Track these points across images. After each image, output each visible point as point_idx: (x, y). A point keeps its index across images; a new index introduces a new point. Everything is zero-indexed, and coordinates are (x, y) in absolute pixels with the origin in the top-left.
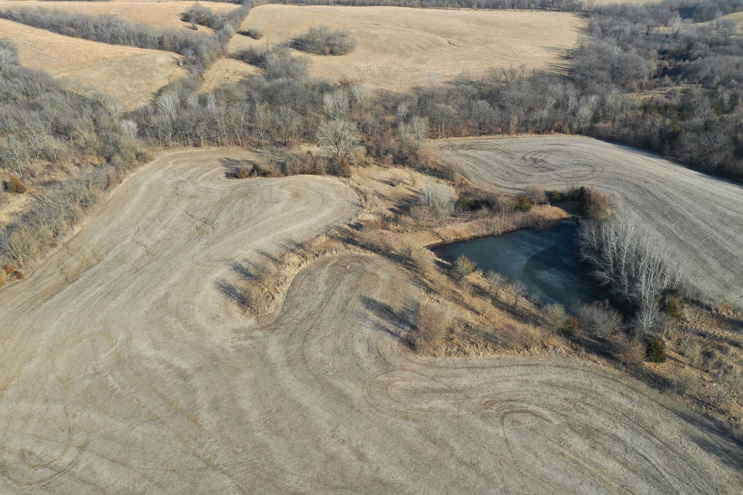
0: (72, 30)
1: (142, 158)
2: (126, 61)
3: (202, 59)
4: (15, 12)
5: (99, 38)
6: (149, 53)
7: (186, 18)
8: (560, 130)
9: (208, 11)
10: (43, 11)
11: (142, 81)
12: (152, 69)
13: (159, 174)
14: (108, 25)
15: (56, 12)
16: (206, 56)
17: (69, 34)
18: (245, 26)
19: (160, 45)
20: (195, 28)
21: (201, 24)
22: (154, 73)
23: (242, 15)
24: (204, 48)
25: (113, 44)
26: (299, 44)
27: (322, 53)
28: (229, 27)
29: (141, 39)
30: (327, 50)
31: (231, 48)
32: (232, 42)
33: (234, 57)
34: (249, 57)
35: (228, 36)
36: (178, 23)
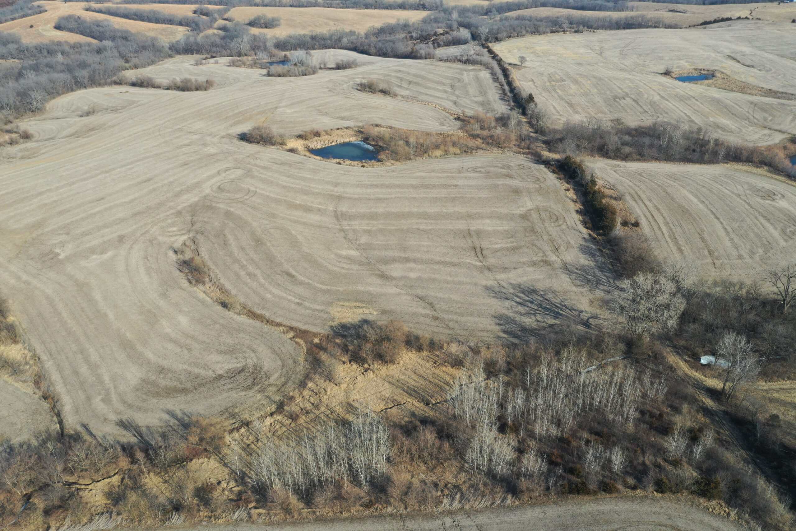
0: (135, 17)
1: (171, 56)
2: (163, 30)
3: (199, 28)
4: (103, 10)
5: (149, 20)
6: (174, 27)
7: (195, 12)
8: (334, 48)
9: (207, 9)
10: (118, 8)
11: (171, 36)
12: (175, 33)
13: (177, 60)
14: (154, 15)
16: (201, 26)
17: (134, 19)
18: (226, 16)
19: (180, 24)
20: (199, 17)
21: (203, 15)
22: (177, 34)
23: (226, 11)
24: (200, 23)
25: (157, 23)
26: (252, 24)
27: (261, 27)
28: (216, 16)
29: (170, 21)
30: (264, 26)
31: (216, 25)
32: (217, 23)
33: (216, 29)
34: (224, 29)
35: (216, 20)
36: (191, 14)
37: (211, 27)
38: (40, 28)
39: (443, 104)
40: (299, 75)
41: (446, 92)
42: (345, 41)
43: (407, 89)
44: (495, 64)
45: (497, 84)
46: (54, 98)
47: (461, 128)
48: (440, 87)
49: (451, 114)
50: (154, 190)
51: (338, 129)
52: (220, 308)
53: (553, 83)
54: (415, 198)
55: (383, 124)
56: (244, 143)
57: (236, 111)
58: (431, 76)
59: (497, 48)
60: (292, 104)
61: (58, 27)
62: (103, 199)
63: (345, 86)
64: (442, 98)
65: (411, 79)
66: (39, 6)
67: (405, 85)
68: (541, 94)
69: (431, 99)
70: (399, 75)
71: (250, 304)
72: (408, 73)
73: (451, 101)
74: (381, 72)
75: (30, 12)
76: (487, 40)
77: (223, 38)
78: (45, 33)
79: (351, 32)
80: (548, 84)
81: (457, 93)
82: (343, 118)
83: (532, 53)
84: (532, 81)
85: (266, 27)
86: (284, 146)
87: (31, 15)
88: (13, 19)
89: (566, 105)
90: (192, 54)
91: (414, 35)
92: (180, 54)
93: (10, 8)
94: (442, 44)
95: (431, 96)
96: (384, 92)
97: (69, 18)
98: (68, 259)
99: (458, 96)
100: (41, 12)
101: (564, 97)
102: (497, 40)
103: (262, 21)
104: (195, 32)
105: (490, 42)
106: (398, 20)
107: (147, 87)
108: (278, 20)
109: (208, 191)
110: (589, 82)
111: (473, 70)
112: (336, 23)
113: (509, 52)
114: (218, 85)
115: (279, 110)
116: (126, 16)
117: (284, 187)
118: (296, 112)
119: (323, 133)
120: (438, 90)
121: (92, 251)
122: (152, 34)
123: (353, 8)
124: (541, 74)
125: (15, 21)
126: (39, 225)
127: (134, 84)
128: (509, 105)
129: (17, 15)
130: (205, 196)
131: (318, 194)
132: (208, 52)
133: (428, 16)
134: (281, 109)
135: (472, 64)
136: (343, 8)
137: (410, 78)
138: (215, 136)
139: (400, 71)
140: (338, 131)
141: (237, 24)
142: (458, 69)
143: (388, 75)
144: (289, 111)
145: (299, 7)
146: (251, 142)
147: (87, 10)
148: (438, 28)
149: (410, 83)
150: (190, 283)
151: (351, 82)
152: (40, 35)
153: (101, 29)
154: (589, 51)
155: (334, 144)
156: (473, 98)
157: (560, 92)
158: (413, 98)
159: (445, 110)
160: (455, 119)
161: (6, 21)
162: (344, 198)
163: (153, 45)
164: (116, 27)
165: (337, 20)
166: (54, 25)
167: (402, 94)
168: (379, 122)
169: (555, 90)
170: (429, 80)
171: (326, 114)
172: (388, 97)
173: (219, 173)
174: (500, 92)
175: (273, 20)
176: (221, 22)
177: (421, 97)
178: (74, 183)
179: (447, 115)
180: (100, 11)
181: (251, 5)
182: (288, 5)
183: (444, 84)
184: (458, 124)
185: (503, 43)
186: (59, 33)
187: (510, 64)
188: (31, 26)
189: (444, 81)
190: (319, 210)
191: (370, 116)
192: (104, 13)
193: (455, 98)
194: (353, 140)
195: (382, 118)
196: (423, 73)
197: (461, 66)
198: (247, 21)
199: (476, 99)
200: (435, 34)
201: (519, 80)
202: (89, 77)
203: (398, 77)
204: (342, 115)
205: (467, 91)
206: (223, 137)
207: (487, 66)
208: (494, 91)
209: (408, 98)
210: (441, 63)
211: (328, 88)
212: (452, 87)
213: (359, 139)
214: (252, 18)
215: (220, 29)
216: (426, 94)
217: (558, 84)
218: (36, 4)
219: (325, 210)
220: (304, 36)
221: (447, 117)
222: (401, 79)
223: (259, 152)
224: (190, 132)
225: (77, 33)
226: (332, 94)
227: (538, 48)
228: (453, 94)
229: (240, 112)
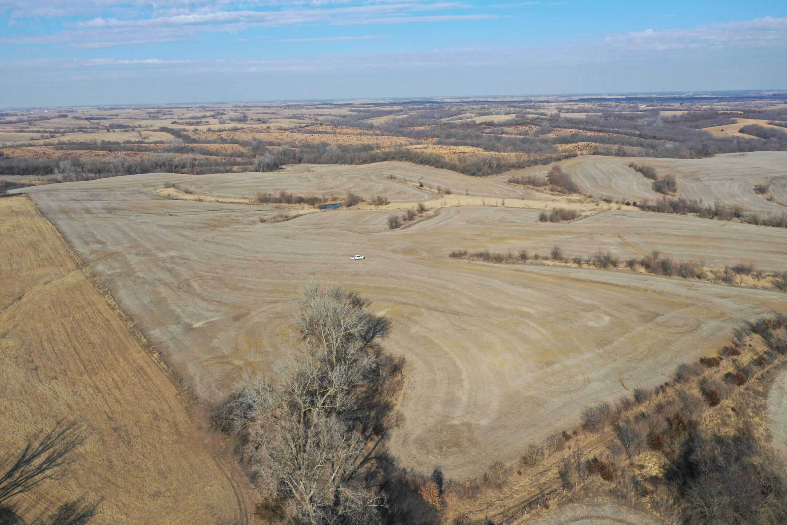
38: (729, 131)
50: (759, 170)
52: (766, 201)
61: (741, 131)
66: (733, 120)
71: (782, 202)
75: (725, 123)
78: (730, 134)
87: (725, 125)
97: (751, 127)
98: (704, 180)
100: (733, 123)
121: (717, 180)
125: (712, 127)
126: (696, 172)
129: (714, 124)
147: (770, 124)
150: (757, 193)
152: (727, 134)
161: (706, 127)
166: (739, 130)
180: (780, 125)
186: (740, 134)
188: (722, 130)
192: (783, 126)
218: (731, 119)
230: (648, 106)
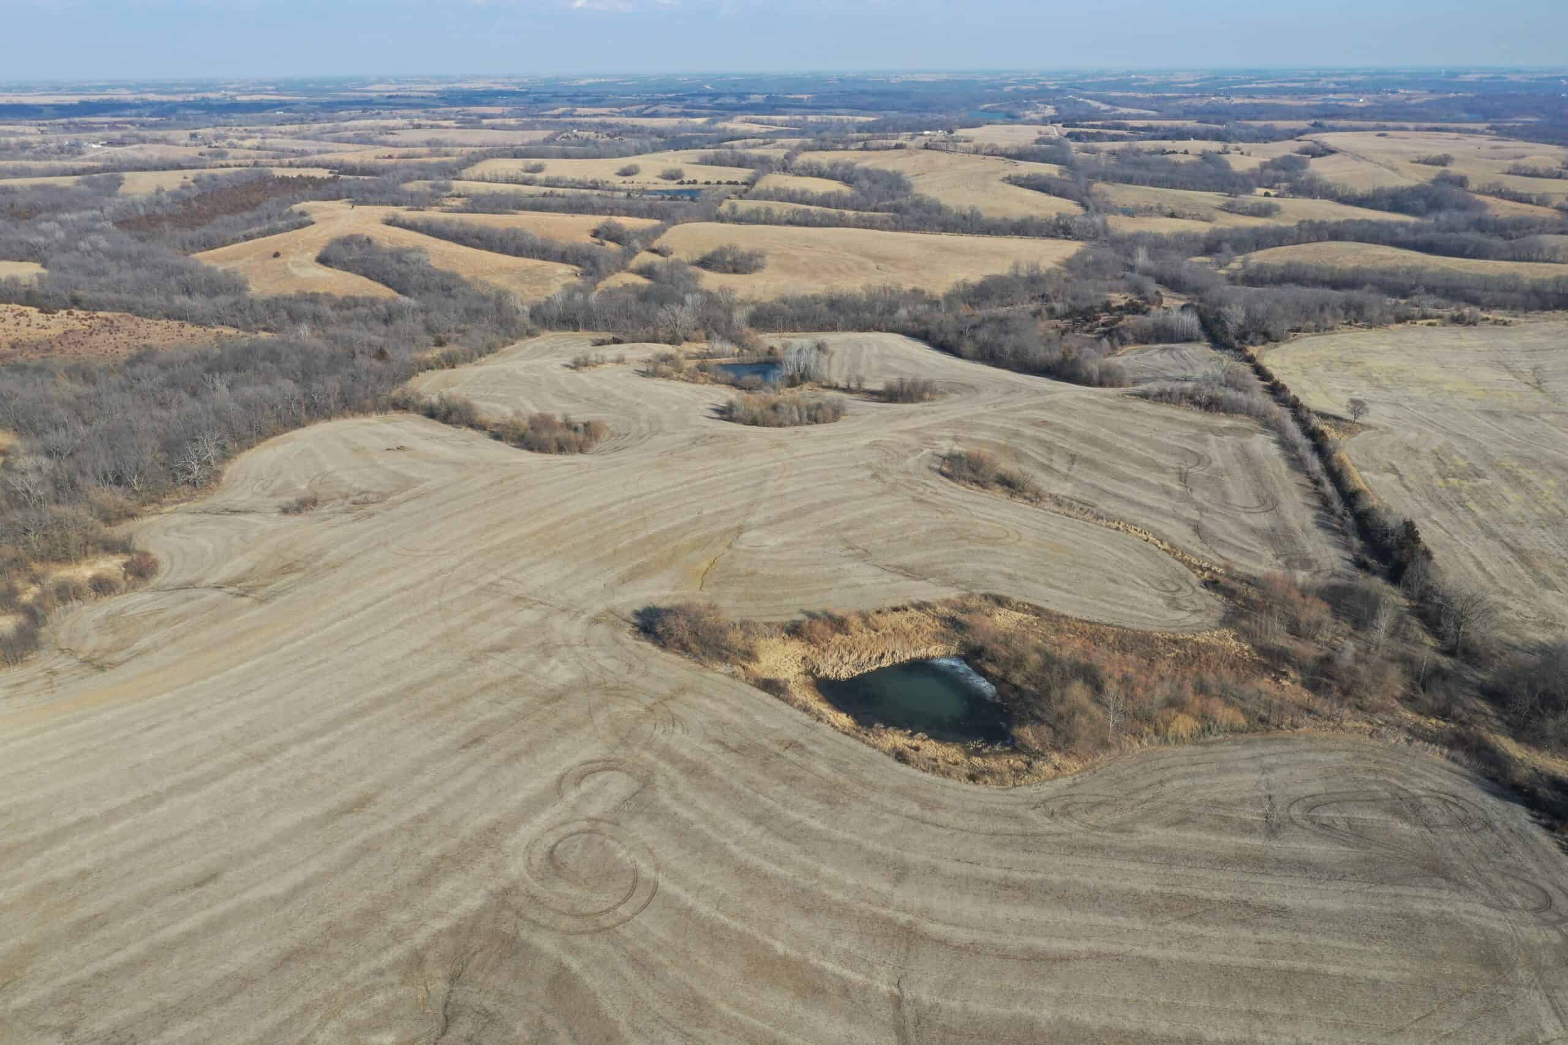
0: (477, 242)
1: (531, 334)
2: (528, 271)
3: (598, 270)
5: (503, 250)
6: (549, 265)
7: (596, 234)
8: (879, 330)
9: (620, 227)
10: (447, 222)
11: (539, 287)
12: (549, 279)
13: (543, 343)
14: (514, 238)
15: (461, 224)
16: (603, 267)
17: (473, 246)
18: (656, 245)
19: (563, 258)
20: (602, 244)
21: (611, 240)
22: (552, 281)
23: (657, 232)
24: (602, 260)
25: (516, 255)
26: (706, 263)
27: (725, 271)
28: (636, 243)
29: (544, 252)
30: (730, 268)
31: (634, 263)
32: (637, 258)
33: (632, 271)
34: (647, 272)
35: (634, 252)
36: (587, 239)
37: (622, 267)
38: (292, 259)
39: (1166, 530)
40: (800, 423)
41: (1168, 492)
42: (903, 313)
43: (1066, 478)
44: (1284, 415)
45: (1302, 478)
46: (250, 447)
47: (1227, 622)
48: (1153, 478)
49: (1192, 567)
50: (366, 849)
51: (896, 609)
53: (1454, 481)
54: (1153, 963)
55: (1016, 598)
56: (648, 647)
57: (641, 535)
58: (1123, 443)
59: (1273, 359)
60: (781, 519)
61: (324, 260)
62: (213, 877)
63: (911, 461)
64: (1158, 511)
65: (1074, 450)
66: (302, 214)
67: (1060, 465)
68: (1427, 515)
69: (1129, 512)
70: (1044, 434)
72: (1067, 431)
73: (1187, 521)
74: (998, 424)
75: (281, 224)
76: (1243, 336)
77: (644, 297)
78: (295, 271)
79: (915, 291)
80: (1439, 482)
81: (1197, 496)
82: (908, 572)
83: (1362, 377)
84: (1393, 470)
85: (735, 271)
86: (752, 666)
87: (281, 231)
88: (247, 238)
89: (1508, 555)
90: (576, 330)
91: (1058, 306)
92: (551, 329)
93: (247, 215)
94: (1131, 337)
95: (1131, 502)
96: (1010, 485)
97: (347, 242)
99: (1201, 509)
100: (301, 226)
101: (1495, 528)
102: (1269, 338)
103: (729, 259)
104: (589, 278)
105: (1252, 344)
106: (1016, 266)
107: (456, 424)
108: (762, 256)
109: (516, 868)
110: (1551, 482)
111: (1231, 429)
112: (882, 265)
113: (1305, 372)
114: (612, 435)
115: (750, 535)
116: (461, 237)
117: (742, 871)
118: (787, 544)
119: (856, 622)
120: (1148, 486)
122: (500, 281)
123: (916, 230)
124: (1412, 451)
125: (251, 242)
127: (431, 413)
128: (1348, 548)
129: (255, 230)
130: (506, 892)
131: (843, 912)
132: (609, 325)
133: (1080, 255)
134: (753, 534)
135: (1225, 411)
136: (895, 229)
137: (1068, 445)
138: (577, 616)
139: (1045, 423)
140: (897, 615)
141: (677, 265)
142: (1190, 424)
143: (1017, 434)
144: (771, 542)
145: (806, 225)
146: (664, 647)
147: (389, 223)
148: (1111, 290)
149: (1073, 458)
151: (927, 451)
152: (287, 275)
153: (402, 267)
154: (1507, 377)
155: (886, 663)
156: (1244, 517)
157: (1481, 513)
158: (1086, 508)
159: (1172, 550)
160: (1206, 584)
161: (235, 241)
162: (925, 937)
163: (499, 307)
164: (436, 263)
165: (885, 259)
166: (316, 253)
167: (1055, 491)
168: (1001, 590)
169: (1462, 503)
170: (1121, 453)
171: (865, 555)
172: (1019, 503)
173: (559, 787)
174: (1316, 503)
175: (751, 256)
176: (644, 258)
177: (1106, 506)
178: (159, 799)
179: (1184, 569)
180: (412, 227)
181: (709, 220)
182: (784, 219)
183: (1161, 469)
184: (1216, 602)
185: (1283, 347)
186: (324, 272)
187: (1324, 416)
188: (277, 255)
189: (1162, 459)
190: (845, 990)
191: (978, 566)
192: (421, 230)
193: (1194, 515)
194: (938, 652)
195: (1010, 577)
196: (1103, 433)
197: (1196, 416)
198: (697, 258)
199: (1250, 520)
200: (1107, 307)
201: (1361, 469)
202: (342, 393)
203: (1041, 442)
204: (907, 560)
205: (1224, 494)
206: (596, 621)
207: (1268, 424)
208: (1298, 497)
209: (1070, 506)
210: (1143, 405)
211: (869, 467)
212: (1183, 477)
213: (954, 650)
214: (709, 250)
215: (640, 272)
216: (1116, 496)
217: (1466, 484)
218: (297, 207)
219: (865, 989)
220: (815, 299)
221: (1181, 577)
222: (1049, 447)
223: (683, 690)
224: (518, 599)
225: (357, 273)
226: (878, 487)
227: (1372, 362)
228: (1187, 499)
229: (649, 539)
230: (111, 143)
